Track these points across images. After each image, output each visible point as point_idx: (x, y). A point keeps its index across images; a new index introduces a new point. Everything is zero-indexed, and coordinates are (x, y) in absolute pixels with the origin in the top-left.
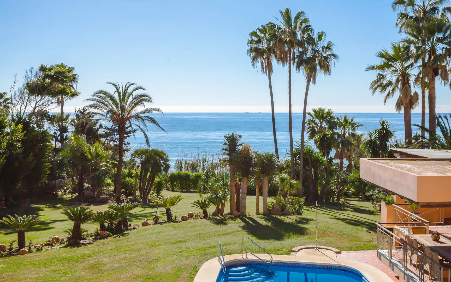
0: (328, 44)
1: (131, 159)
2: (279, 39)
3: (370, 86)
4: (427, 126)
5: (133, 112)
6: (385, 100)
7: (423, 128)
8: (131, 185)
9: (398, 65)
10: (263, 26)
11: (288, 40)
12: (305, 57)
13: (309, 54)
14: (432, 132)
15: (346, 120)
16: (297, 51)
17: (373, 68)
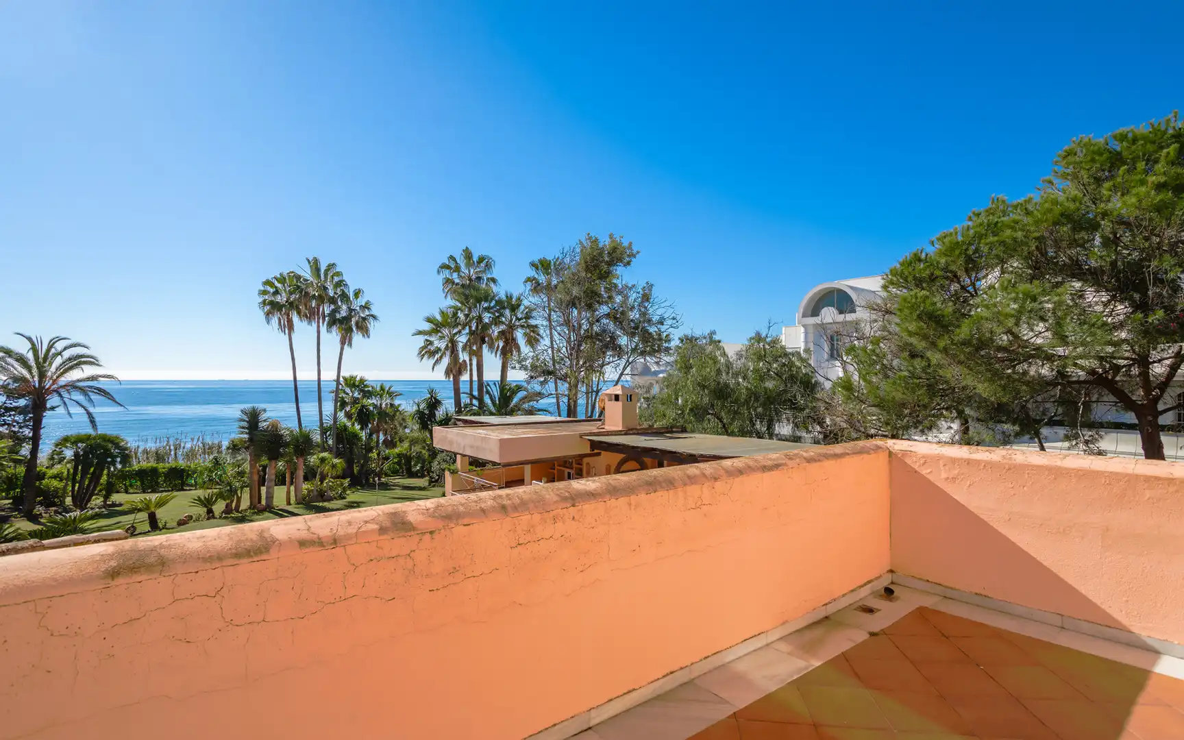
0: (366, 303)
1: (55, 450)
2: (305, 292)
3: (418, 352)
4: (476, 393)
5: (63, 380)
6: (433, 369)
7: (472, 397)
8: (54, 491)
9: (446, 331)
10: (281, 274)
11: (317, 294)
12: (338, 316)
13: (344, 312)
14: (481, 400)
15: (382, 389)
16: (327, 309)
17: (420, 333)
